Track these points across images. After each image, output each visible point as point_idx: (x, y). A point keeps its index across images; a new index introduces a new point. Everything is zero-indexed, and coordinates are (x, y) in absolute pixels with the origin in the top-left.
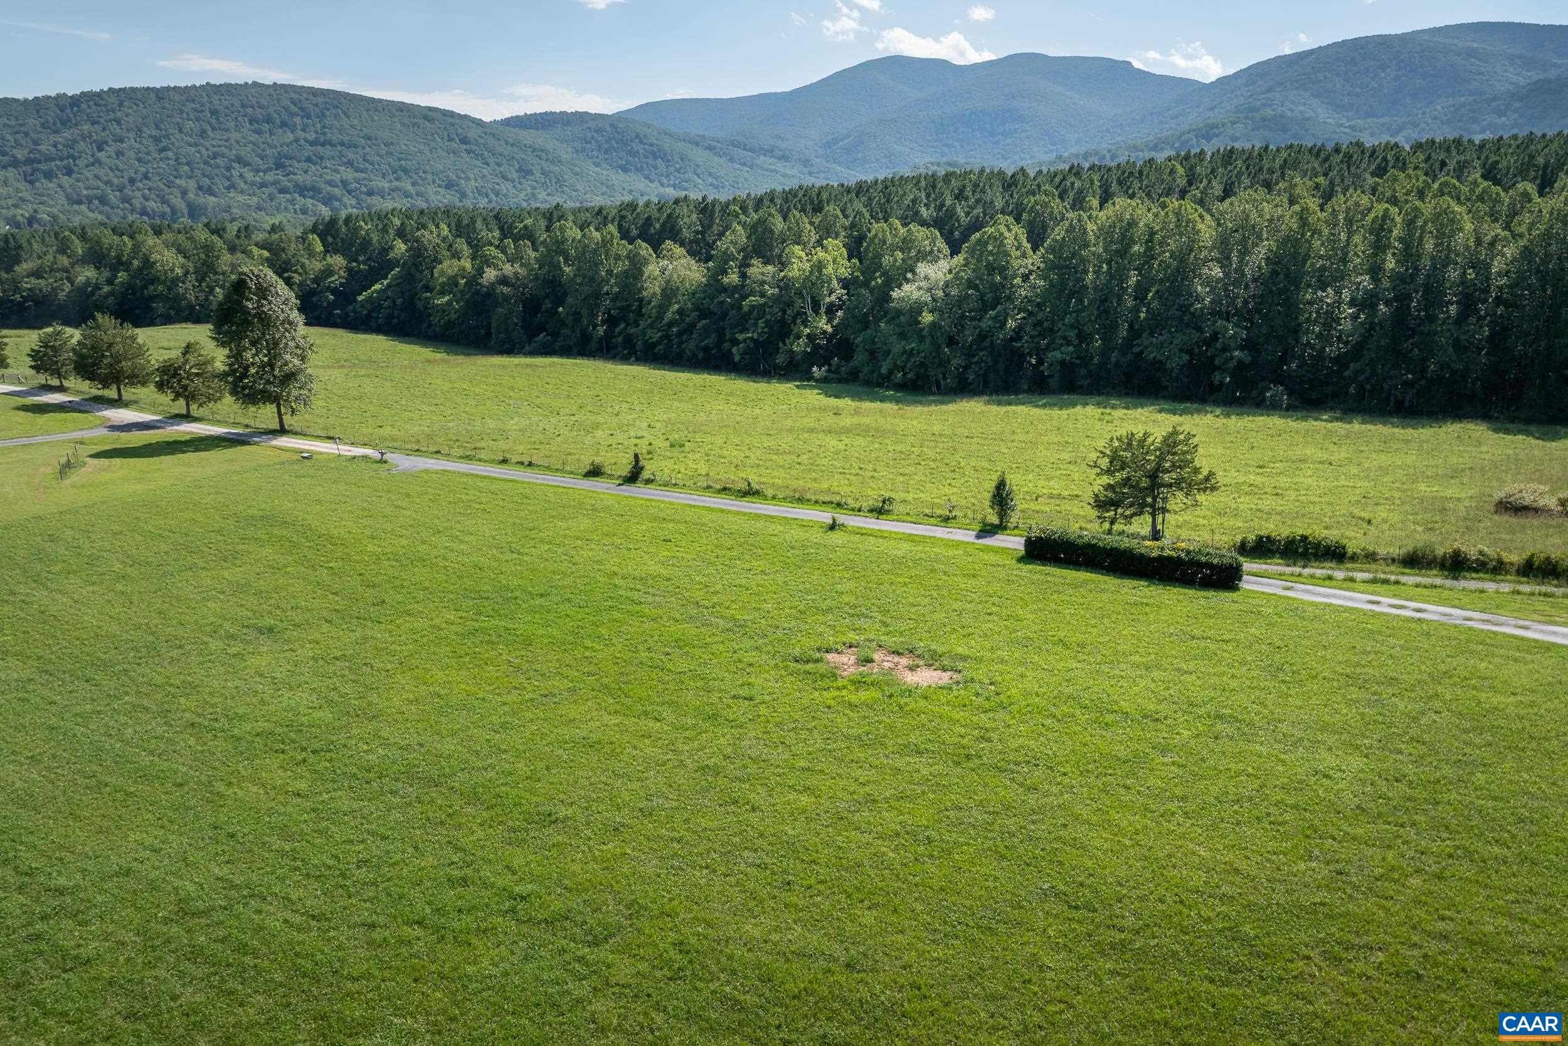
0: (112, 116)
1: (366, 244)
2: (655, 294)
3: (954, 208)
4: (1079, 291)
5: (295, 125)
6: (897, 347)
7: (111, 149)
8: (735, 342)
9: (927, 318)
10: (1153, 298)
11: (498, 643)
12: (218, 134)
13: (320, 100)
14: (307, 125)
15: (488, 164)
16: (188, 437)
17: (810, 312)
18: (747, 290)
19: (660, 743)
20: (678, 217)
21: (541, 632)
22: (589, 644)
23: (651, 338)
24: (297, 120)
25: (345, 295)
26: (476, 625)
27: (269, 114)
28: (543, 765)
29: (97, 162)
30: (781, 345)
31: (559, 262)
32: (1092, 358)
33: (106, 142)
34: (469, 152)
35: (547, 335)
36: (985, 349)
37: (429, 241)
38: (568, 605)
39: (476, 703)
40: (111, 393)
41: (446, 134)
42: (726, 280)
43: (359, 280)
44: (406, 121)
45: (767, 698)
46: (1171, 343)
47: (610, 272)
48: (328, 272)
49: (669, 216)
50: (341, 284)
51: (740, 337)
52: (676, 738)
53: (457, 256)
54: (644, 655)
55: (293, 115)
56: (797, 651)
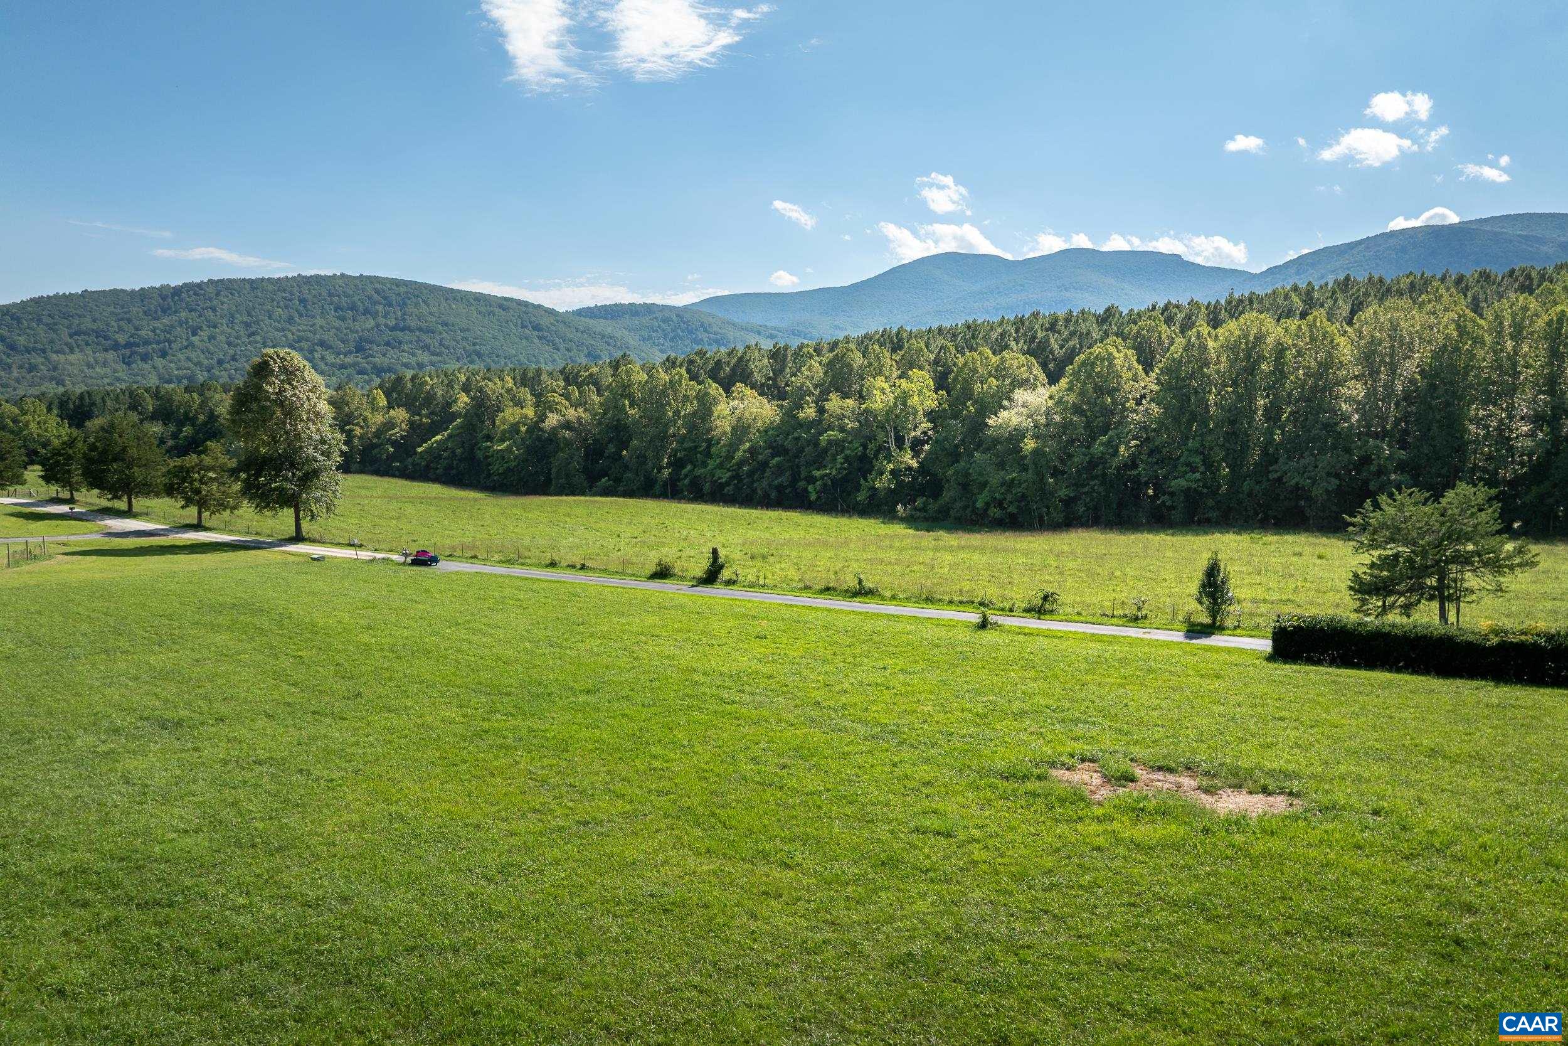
0: (208, 304)
1: (430, 398)
2: (725, 433)
3: (1048, 341)
4: (1199, 416)
5: (377, 313)
6: (995, 478)
7: (205, 334)
8: (811, 480)
9: (1029, 444)
10: (1288, 418)
11: (515, 748)
12: (304, 320)
13: (403, 289)
14: (388, 313)
15: (558, 349)
16: (188, 543)
17: (893, 447)
18: (825, 424)
19: (801, 906)
20: (749, 361)
21: (583, 734)
22: (657, 750)
23: (720, 478)
24: (380, 308)
25: (405, 447)
26: (486, 725)
27: (354, 303)
28: (571, 946)
29: (190, 345)
30: (862, 481)
31: (624, 405)
32: (1219, 487)
33: (201, 328)
34: (540, 338)
35: (609, 480)
36: (1096, 477)
37: (494, 392)
38: (626, 704)
39: (462, 832)
40: (122, 505)
41: (519, 322)
42: (802, 415)
43: (418, 432)
44: (483, 309)
45: (976, 833)
46: (1316, 467)
47: (677, 413)
48: (390, 425)
49: (740, 359)
50: (402, 437)
51: (817, 473)
52: (832, 899)
53: (520, 404)
54: (747, 768)
55: (376, 303)
56: (1000, 765)
